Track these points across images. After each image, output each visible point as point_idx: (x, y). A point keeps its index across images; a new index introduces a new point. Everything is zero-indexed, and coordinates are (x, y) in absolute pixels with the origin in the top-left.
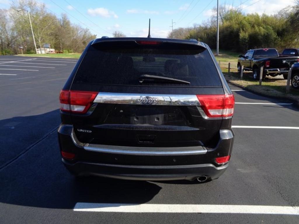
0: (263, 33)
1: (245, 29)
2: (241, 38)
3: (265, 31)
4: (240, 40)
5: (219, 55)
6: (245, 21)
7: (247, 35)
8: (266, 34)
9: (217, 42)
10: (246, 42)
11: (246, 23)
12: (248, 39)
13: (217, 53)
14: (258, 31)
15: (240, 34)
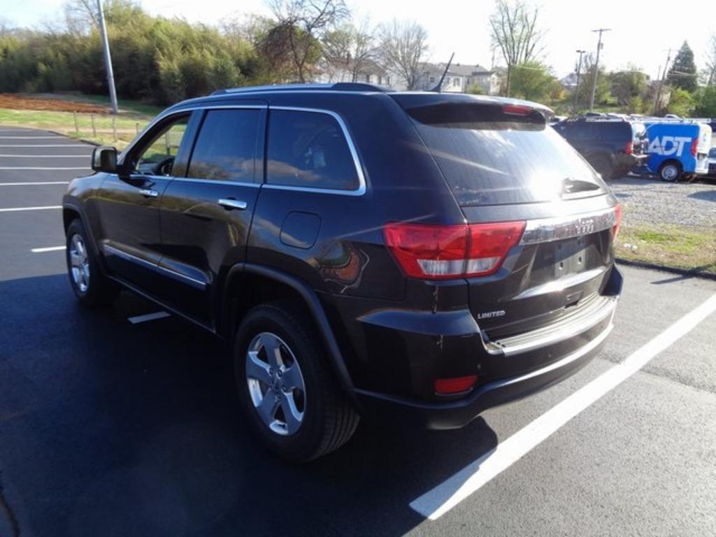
0: (211, 65)
1: (166, 51)
2: (162, 72)
3: (216, 60)
4: (162, 78)
5: (119, 111)
6: (161, 33)
7: (176, 67)
8: (220, 67)
9: (110, 77)
10: (177, 83)
11: (166, 37)
12: (181, 75)
13: (112, 106)
14: (199, 58)
15: (158, 62)
